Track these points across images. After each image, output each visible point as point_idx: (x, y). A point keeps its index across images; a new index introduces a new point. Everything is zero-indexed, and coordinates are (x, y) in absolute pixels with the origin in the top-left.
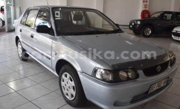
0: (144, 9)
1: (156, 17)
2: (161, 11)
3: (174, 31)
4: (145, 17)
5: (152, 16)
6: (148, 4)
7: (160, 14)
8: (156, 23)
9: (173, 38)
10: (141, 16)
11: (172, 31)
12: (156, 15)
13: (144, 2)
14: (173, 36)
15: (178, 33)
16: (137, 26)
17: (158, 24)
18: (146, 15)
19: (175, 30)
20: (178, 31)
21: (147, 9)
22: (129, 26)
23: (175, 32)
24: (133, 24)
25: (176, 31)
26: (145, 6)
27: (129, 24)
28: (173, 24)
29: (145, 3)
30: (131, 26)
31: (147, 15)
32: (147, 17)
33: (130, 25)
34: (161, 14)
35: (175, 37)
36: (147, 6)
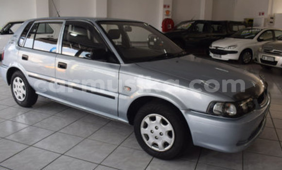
0: (166, 17)
1: (187, 28)
2: (190, 19)
3: (213, 48)
4: (169, 28)
5: (179, 27)
6: (170, 9)
7: (190, 25)
8: (187, 36)
9: (211, 57)
10: (162, 27)
11: (210, 48)
12: (186, 26)
13: (165, 6)
14: (211, 55)
15: (219, 50)
16: (161, 43)
17: (190, 39)
18: (169, 27)
19: (214, 45)
20: (218, 47)
21: (170, 17)
22: (148, 43)
23: (215, 48)
24: (155, 40)
25: (217, 47)
26: (167, 13)
27: (148, 39)
28: (208, 38)
29: (167, 9)
30: (152, 43)
31: (170, 25)
32: (170, 29)
33: (149, 41)
34: (192, 24)
35: (214, 56)
36: (170, 13)
